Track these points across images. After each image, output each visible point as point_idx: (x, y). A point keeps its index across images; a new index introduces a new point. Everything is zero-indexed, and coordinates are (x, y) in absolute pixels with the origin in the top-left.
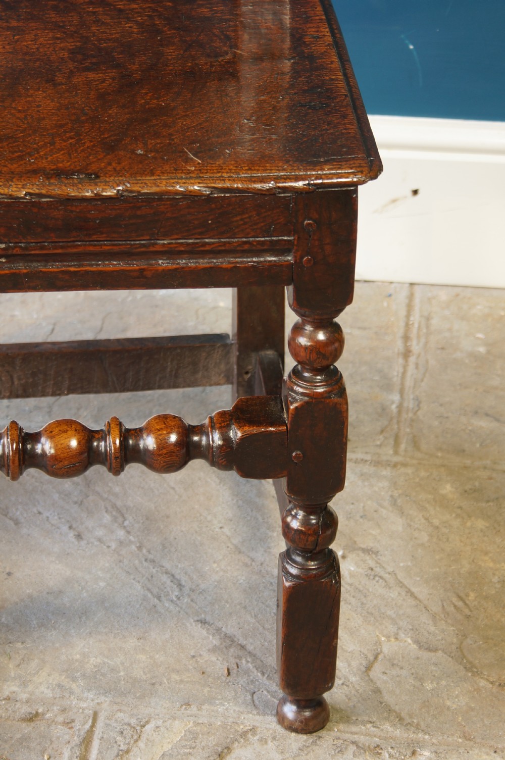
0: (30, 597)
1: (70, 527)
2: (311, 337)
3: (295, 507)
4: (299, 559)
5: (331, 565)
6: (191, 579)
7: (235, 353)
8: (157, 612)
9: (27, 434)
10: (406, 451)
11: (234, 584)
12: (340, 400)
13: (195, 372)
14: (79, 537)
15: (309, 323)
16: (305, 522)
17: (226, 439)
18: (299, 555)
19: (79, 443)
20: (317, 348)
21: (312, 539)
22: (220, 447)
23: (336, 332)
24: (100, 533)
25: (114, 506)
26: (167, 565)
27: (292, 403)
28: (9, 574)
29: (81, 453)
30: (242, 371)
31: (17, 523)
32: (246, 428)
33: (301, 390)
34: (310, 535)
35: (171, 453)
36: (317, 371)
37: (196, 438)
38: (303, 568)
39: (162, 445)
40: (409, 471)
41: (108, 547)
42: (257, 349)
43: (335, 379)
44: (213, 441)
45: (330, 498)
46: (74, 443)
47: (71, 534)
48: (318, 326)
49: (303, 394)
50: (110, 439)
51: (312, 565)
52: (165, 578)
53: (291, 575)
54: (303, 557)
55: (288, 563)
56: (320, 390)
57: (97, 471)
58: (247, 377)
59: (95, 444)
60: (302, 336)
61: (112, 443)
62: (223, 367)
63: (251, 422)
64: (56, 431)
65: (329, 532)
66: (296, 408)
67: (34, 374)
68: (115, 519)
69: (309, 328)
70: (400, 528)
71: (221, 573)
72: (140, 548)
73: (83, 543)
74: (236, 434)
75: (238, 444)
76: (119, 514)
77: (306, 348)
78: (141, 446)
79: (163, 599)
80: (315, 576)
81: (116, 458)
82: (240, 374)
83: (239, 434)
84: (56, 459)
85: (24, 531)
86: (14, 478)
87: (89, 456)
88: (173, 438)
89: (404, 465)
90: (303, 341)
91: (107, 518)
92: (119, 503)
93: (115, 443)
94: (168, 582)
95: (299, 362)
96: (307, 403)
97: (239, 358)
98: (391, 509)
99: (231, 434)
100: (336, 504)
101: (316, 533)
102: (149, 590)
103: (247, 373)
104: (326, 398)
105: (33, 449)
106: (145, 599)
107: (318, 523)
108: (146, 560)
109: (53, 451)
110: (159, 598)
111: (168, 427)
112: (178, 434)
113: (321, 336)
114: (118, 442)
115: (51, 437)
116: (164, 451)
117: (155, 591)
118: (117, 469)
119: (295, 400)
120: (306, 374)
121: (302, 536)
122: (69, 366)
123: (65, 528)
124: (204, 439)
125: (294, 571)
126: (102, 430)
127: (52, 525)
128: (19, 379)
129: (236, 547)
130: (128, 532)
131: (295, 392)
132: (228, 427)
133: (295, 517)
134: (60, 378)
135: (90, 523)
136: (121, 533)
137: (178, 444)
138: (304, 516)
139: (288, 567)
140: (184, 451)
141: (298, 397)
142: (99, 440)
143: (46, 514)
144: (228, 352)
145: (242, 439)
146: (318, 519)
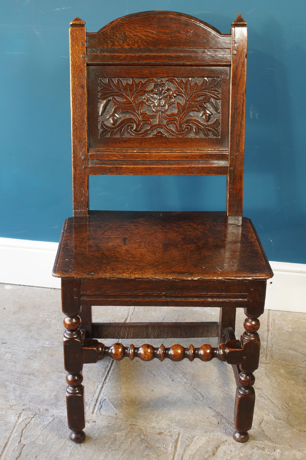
0: (159, 397)
1: (170, 378)
2: (251, 323)
3: (243, 373)
4: (243, 389)
5: (252, 392)
6: (206, 395)
7: (220, 328)
8: (196, 404)
9: (166, 348)
10: (269, 359)
11: (219, 397)
12: (258, 342)
13: (208, 333)
14: (173, 380)
15: (250, 319)
16: (246, 378)
17: (224, 352)
18: (243, 388)
19: (181, 351)
20: (252, 326)
21: (248, 383)
22: (222, 354)
23: (258, 322)
24: (179, 380)
25: (183, 372)
26: (199, 390)
27: (244, 342)
28: (152, 390)
29: (182, 354)
30: (222, 333)
31: (154, 375)
32: (230, 349)
33: (247, 338)
34: (247, 382)
35: (208, 356)
36: (251, 333)
37: (215, 352)
38: (244, 392)
39: (205, 353)
40: (270, 365)
41: (182, 384)
42: (227, 327)
43: (257, 335)
44: (220, 352)
45: (253, 371)
46: (179, 351)
47: (170, 380)
48: (253, 320)
49: (247, 340)
50: (190, 351)
51: (247, 391)
52: (198, 394)
53: (241, 394)
54: (245, 389)
55: (240, 390)
56: (253, 339)
57: (186, 360)
58: (223, 335)
59: (186, 352)
60: (248, 322)
61: (191, 352)
62: (216, 332)
63: (232, 348)
64: (175, 348)
65: (253, 381)
66: (245, 344)
67: (161, 332)
68: (183, 376)
69: (250, 320)
70: (268, 382)
71: (215, 393)
72: (191, 385)
73: (174, 382)
74: (227, 351)
75: (228, 354)
76: (185, 374)
77: (249, 326)
78: (199, 353)
79: (198, 400)
80: (248, 394)
81: (192, 356)
82: (221, 334)
83: (228, 351)
84: (174, 356)
85: (156, 378)
86: (162, 361)
87: (184, 355)
88: (208, 351)
89: (269, 363)
90: (248, 324)
91: (181, 375)
92: (184, 371)
93: (192, 352)
94: (199, 395)
95: (247, 330)
96: (249, 342)
97: (221, 329)
98: (265, 376)
99: (226, 350)
100: (256, 373)
101: (249, 381)
102: (194, 397)
103: (223, 334)
104: (254, 341)
105: (168, 353)
106: (193, 400)
107: (249, 378)
108: (193, 388)
109: (173, 353)
110: (197, 400)
111: (207, 348)
112: (210, 350)
113: (253, 323)
114: (192, 351)
115: (173, 349)
116: (206, 355)
117: (196, 398)
118: (191, 359)
119: (245, 341)
120: (248, 334)
121: (245, 382)
122: (171, 330)
123: (169, 378)
124: (218, 352)
125: (241, 393)
126: (188, 348)
127: (165, 377)
128: (156, 333)
129: (219, 386)
130: (187, 380)
131: (245, 339)
132: (225, 349)
133: (243, 376)
134: (168, 333)
135: (176, 377)
136: (185, 380)
137: (210, 353)
138: (245, 376)
139: (240, 391)
140: (212, 355)
141: (246, 341)
142: (187, 351)
143: (163, 373)
144: (218, 328)
145: (229, 352)
146: (250, 378)
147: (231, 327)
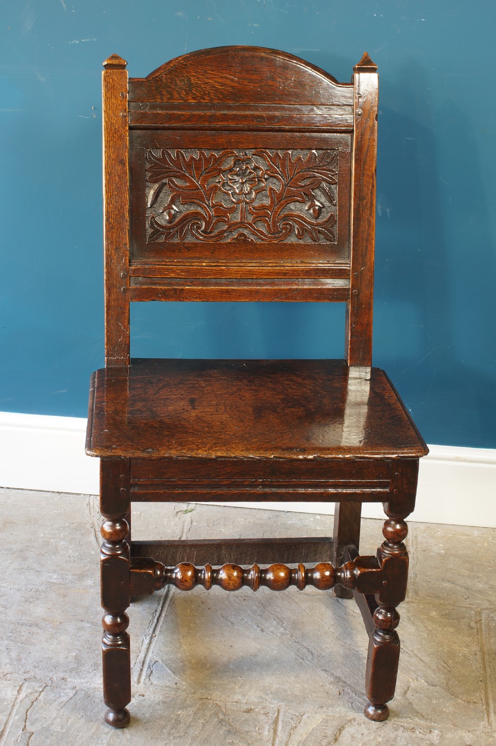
0: (242, 657)
1: (258, 626)
2: (394, 527)
3: (382, 608)
4: (381, 634)
5: (395, 638)
6: (317, 651)
7: (335, 546)
8: (303, 665)
9: (262, 570)
10: (412, 596)
11: (338, 654)
12: (406, 557)
13: (316, 555)
14: (262, 630)
15: (394, 520)
16: (385, 616)
17: (352, 575)
18: (381, 632)
19: (286, 574)
20: (396, 532)
21: (389, 624)
22: (350, 578)
23: (405, 526)
24: (272, 629)
25: (277, 617)
26: (305, 644)
27: (384, 558)
28: (231, 646)
29: (287, 579)
30: (339, 554)
31: (232, 623)
32: (363, 569)
33: (387, 552)
34: (388, 622)
35: (327, 580)
36: (395, 543)
37: (339, 574)
38: (383, 638)
39: (323, 576)
41: (277, 635)
42: (346, 544)
43: (403, 548)
44: (347, 575)
45: (397, 605)
46: (282, 574)
47: (259, 629)
48: (397, 522)
49: (389, 554)
50: (299, 573)
51: (387, 637)
52: (304, 650)
53: (377, 641)
54: (383, 633)
55: (376, 636)
56: (397, 552)
57: (293, 588)
58: (341, 558)
59: (293, 575)
60: (390, 527)
61: (301, 575)
62: (328, 553)
63: (364, 567)
64: (275, 568)
65: (397, 621)
66: (386, 560)
68: (278, 623)
69: (393, 523)
70: (413, 631)
71: (331, 649)
72: (291, 636)
73: (264, 633)
74: (357, 572)
75: (358, 577)
76: (280, 621)
77: (392, 532)
78: (314, 577)
79: (305, 659)
80: (389, 642)
81: (303, 581)
82: (338, 556)
83: (359, 572)
84: (275, 581)
85: (236, 627)
87: (290, 581)
88: (327, 573)
89: (413, 602)
90: (390, 529)
91: (275, 623)
93: (302, 575)
94: (307, 652)
95: (387, 539)
96: (391, 558)
97: (337, 548)
98: (408, 622)
99: (355, 572)
100: (401, 609)
101: (391, 621)
102: (297, 655)
103: (341, 556)
104: (399, 556)
105: (265, 577)
106: (296, 659)
107: (391, 616)
108: (295, 642)
109: (273, 578)
110: (303, 659)
111: (326, 568)
112: (330, 571)
113: (398, 527)
114: (303, 574)
115: (273, 571)
116: (325, 579)
117: (301, 656)
118: (301, 587)
119: (385, 557)
120: (390, 545)
121: (384, 623)
123: (255, 627)
124: (343, 574)
125: (378, 640)
126: (296, 569)
127: (249, 625)
129: (337, 637)
130: (285, 629)
131: (385, 553)
132: (354, 569)
133: (381, 613)
134: (253, 556)
135: (267, 625)
136: (282, 630)
137: (330, 576)
138: (385, 613)
139: (375, 637)
140: (333, 579)
141: (386, 555)
142: (295, 574)
143: (246, 620)
144: (332, 546)
145: (360, 574)
146: (391, 614)
147: (353, 544)
